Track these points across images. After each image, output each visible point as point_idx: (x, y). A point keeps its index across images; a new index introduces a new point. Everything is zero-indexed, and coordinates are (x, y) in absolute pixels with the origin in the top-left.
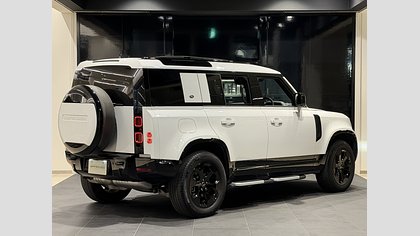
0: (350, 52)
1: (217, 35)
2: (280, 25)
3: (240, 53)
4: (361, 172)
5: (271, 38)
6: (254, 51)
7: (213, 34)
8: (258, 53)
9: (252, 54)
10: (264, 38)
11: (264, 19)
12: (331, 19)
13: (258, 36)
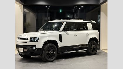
0: (99, 16)
1: (62, 11)
2: (80, 9)
3: (68, 16)
4: (102, 49)
5: (77, 12)
6: (72, 16)
7: (61, 11)
8: (74, 16)
9: (72, 17)
10: (75, 12)
11: (75, 7)
12: (94, 7)
13: (74, 12)
